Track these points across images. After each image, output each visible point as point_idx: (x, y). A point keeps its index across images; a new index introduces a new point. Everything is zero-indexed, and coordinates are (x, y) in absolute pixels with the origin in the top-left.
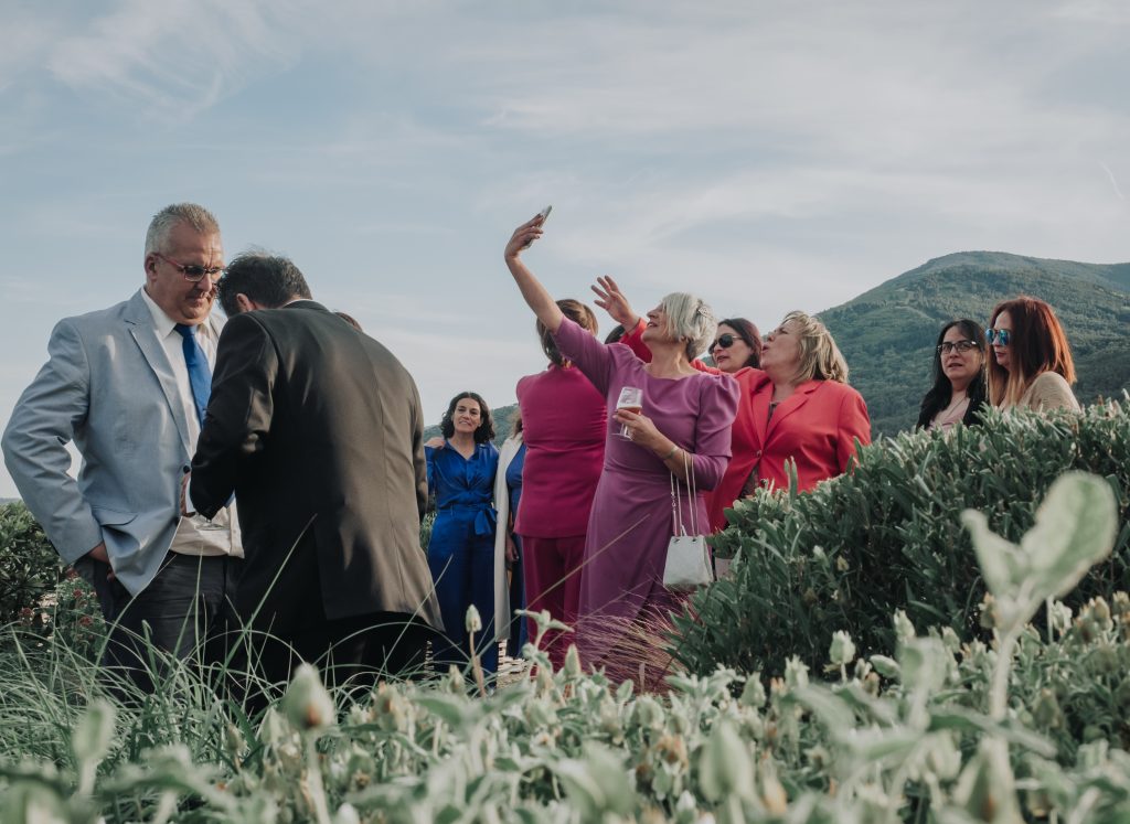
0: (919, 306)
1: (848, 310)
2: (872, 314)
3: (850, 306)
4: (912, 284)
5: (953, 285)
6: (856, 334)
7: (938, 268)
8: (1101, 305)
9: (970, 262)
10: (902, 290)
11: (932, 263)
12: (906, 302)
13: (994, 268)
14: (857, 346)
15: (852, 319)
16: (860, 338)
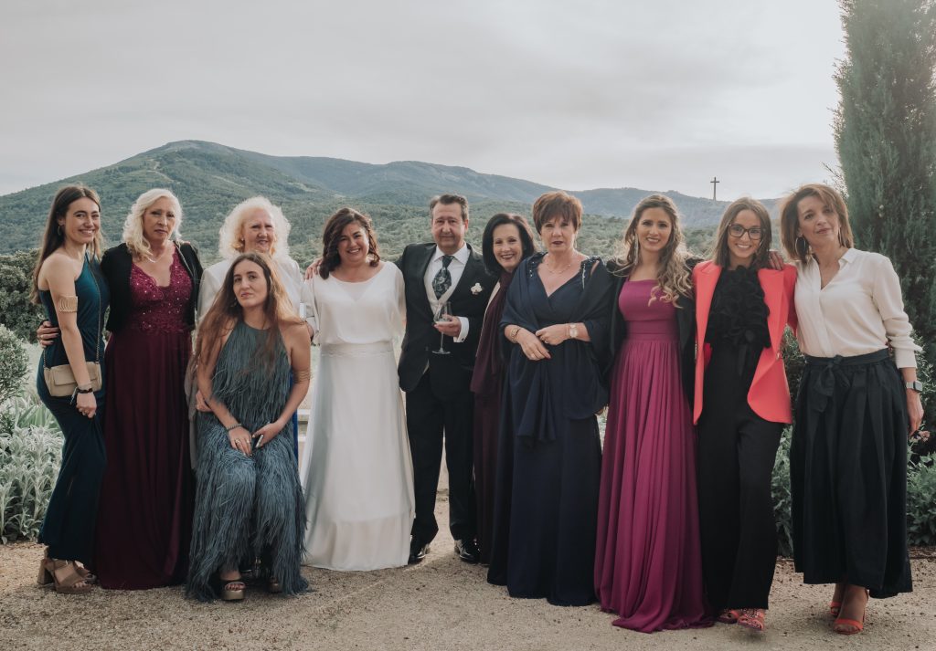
0: (163, 172)
1: (115, 170)
2: (133, 174)
3: (117, 168)
4: (158, 157)
5: (184, 159)
6: (121, 186)
7: (176, 149)
8: (275, 180)
9: (194, 146)
10: (152, 160)
11: (169, 145)
12: (155, 168)
13: (210, 152)
14: (123, 194)
15: (119, 176)
16: (124, 189)
